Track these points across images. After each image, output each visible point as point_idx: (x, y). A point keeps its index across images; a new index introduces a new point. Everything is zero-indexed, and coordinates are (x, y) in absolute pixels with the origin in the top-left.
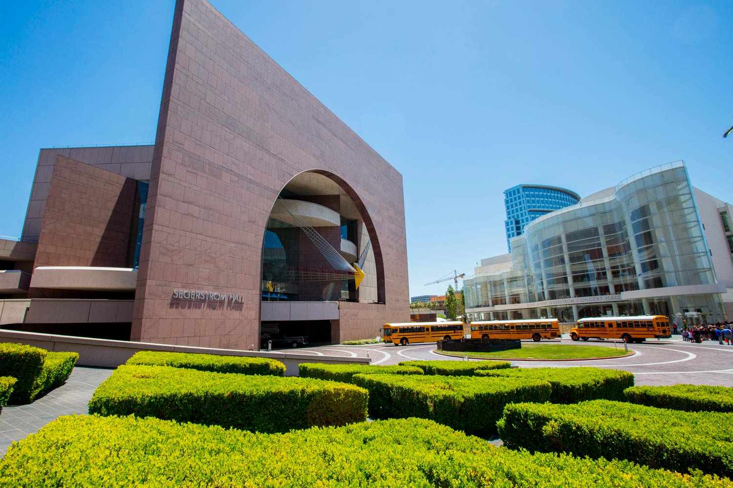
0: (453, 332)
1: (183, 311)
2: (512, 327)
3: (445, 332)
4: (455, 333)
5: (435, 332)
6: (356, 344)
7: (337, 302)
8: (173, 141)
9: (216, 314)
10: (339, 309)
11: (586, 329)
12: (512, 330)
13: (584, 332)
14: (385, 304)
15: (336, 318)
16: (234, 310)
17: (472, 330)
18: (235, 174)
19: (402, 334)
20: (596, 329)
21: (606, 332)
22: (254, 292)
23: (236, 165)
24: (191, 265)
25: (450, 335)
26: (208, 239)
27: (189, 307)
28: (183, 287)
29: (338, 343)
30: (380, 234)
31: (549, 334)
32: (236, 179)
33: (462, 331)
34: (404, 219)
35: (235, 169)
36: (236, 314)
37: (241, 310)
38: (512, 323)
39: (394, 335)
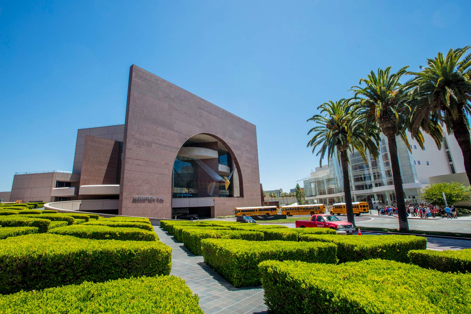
0: (271, 211)
1: (138, 204)
2: (301, 209)
3: (267, 211)
4: (272, 212)
5: (261, 212)
6: (222, 218)
7: (213, 197)
8: (131, 135)
9: (152, 205)
10: (214, 201)
11: (335, 209)
12: (301, 210)
13: (335, 211)
14: (243, 197)
15: (213, 205)
16: (159, 203)
17: (282, 211)
18: (158, 144)
19: (243, 213)
20: (339, 209)
21: (342, 211)
22: (169, 195)
23: (158, 139)
24: (140, 186)
25: (269, 213)
26: (147, 174)
27: (140, 203)
28: (137, 195)
29: (214, 218)
30: (240, 160)
31: (319, 212)
32: (158, 146)
33: (276, 211)
34: (257, 150)
35: (158, 142)
36: (160, 205)
37: (163, 203)
38: (301, 207)
39: (238, 214)
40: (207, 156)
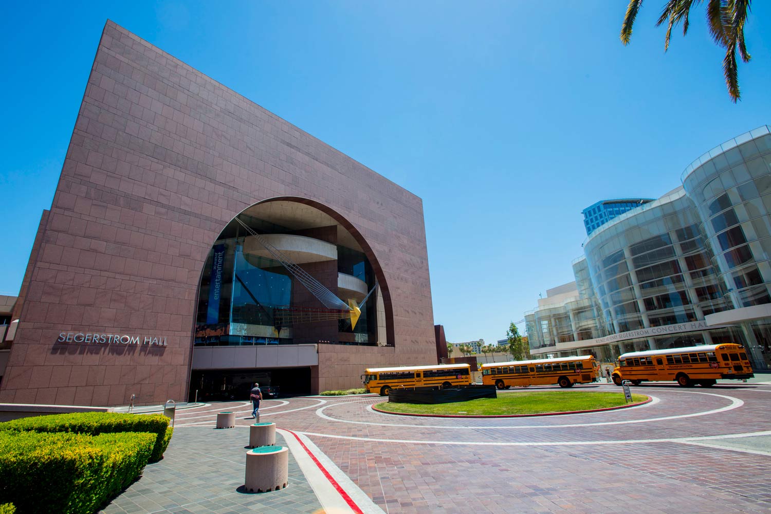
0: (455, 377)
1: (72, 357)
2: (532, 369)
3: (444, 378)
4: (457, 378)
5: (429, 379)
6: (334, 394)
7: (316, 345)
8: (75, 174)
9: (124, 360)
10: (318, 352)
11: (629, 368)
12: (532, 373)
13: (628, 373)
14: (394, 346)
15: (315, 364)
16: (150, 355)
17: (483, 375)
18: (163, 206)
19: (383, 381)
20: (642, 368)
21: (655, 372)
22: (184, 334)
23: (164, 196)
24: (89, 305)
25: (450, 381)
26: (117, 276)
27: (81, 353)
28: (74, 330)
29: (317, 394)
30: (387, 265)
31: (581, 376)
32: (163, 210)
33: (468, 376)
34: (425, 247)
35: (163, 200)
36: (154, 360)
37: (162, 355)
38: (531, 364)
39: (373, 383)
40: (312, 254)
